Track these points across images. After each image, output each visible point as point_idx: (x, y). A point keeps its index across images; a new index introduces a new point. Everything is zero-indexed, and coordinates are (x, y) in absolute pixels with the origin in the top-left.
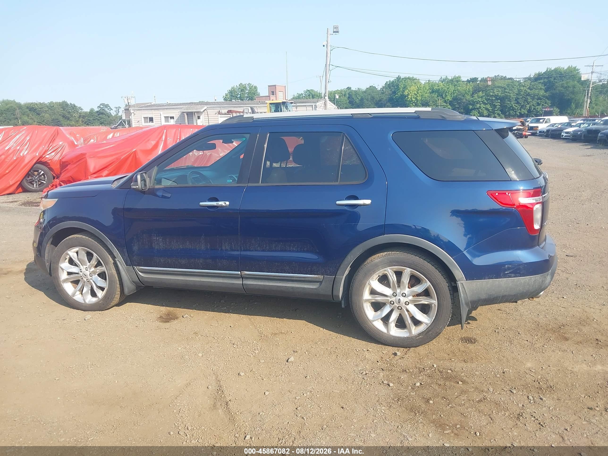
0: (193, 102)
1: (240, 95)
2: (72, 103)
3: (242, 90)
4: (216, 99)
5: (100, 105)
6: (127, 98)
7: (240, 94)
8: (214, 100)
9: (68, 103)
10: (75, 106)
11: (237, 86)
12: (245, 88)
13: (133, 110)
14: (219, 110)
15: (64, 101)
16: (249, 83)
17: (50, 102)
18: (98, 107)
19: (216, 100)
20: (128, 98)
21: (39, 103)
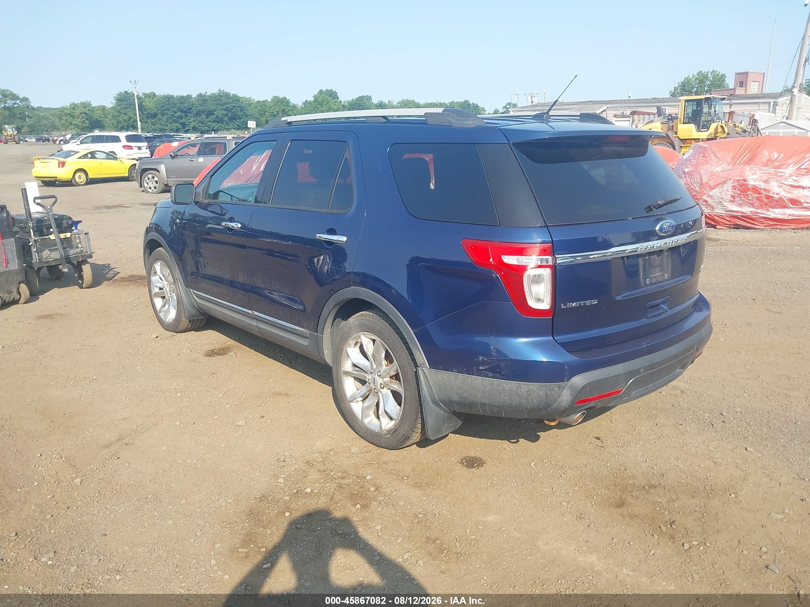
0: (592, 100)
1: (696, 89)
2: (475, 103)
3: (701, 81)
4: (630, 95)
5: (506, 105)
6: (531, 95)
7: (697, 87)
8: (628, 97)
9: (471, 103)
10: (477, 107)
11: (694, 75)
12: (706, 77)
13: (513, 111)
14: (623, 111)
15: (466, 100)
16: (713, 71)
17: (451, 102)
18: (504, 107)
19: (629, 97)
20: (533, 96)
21: (439, 103)
